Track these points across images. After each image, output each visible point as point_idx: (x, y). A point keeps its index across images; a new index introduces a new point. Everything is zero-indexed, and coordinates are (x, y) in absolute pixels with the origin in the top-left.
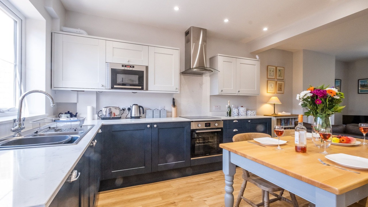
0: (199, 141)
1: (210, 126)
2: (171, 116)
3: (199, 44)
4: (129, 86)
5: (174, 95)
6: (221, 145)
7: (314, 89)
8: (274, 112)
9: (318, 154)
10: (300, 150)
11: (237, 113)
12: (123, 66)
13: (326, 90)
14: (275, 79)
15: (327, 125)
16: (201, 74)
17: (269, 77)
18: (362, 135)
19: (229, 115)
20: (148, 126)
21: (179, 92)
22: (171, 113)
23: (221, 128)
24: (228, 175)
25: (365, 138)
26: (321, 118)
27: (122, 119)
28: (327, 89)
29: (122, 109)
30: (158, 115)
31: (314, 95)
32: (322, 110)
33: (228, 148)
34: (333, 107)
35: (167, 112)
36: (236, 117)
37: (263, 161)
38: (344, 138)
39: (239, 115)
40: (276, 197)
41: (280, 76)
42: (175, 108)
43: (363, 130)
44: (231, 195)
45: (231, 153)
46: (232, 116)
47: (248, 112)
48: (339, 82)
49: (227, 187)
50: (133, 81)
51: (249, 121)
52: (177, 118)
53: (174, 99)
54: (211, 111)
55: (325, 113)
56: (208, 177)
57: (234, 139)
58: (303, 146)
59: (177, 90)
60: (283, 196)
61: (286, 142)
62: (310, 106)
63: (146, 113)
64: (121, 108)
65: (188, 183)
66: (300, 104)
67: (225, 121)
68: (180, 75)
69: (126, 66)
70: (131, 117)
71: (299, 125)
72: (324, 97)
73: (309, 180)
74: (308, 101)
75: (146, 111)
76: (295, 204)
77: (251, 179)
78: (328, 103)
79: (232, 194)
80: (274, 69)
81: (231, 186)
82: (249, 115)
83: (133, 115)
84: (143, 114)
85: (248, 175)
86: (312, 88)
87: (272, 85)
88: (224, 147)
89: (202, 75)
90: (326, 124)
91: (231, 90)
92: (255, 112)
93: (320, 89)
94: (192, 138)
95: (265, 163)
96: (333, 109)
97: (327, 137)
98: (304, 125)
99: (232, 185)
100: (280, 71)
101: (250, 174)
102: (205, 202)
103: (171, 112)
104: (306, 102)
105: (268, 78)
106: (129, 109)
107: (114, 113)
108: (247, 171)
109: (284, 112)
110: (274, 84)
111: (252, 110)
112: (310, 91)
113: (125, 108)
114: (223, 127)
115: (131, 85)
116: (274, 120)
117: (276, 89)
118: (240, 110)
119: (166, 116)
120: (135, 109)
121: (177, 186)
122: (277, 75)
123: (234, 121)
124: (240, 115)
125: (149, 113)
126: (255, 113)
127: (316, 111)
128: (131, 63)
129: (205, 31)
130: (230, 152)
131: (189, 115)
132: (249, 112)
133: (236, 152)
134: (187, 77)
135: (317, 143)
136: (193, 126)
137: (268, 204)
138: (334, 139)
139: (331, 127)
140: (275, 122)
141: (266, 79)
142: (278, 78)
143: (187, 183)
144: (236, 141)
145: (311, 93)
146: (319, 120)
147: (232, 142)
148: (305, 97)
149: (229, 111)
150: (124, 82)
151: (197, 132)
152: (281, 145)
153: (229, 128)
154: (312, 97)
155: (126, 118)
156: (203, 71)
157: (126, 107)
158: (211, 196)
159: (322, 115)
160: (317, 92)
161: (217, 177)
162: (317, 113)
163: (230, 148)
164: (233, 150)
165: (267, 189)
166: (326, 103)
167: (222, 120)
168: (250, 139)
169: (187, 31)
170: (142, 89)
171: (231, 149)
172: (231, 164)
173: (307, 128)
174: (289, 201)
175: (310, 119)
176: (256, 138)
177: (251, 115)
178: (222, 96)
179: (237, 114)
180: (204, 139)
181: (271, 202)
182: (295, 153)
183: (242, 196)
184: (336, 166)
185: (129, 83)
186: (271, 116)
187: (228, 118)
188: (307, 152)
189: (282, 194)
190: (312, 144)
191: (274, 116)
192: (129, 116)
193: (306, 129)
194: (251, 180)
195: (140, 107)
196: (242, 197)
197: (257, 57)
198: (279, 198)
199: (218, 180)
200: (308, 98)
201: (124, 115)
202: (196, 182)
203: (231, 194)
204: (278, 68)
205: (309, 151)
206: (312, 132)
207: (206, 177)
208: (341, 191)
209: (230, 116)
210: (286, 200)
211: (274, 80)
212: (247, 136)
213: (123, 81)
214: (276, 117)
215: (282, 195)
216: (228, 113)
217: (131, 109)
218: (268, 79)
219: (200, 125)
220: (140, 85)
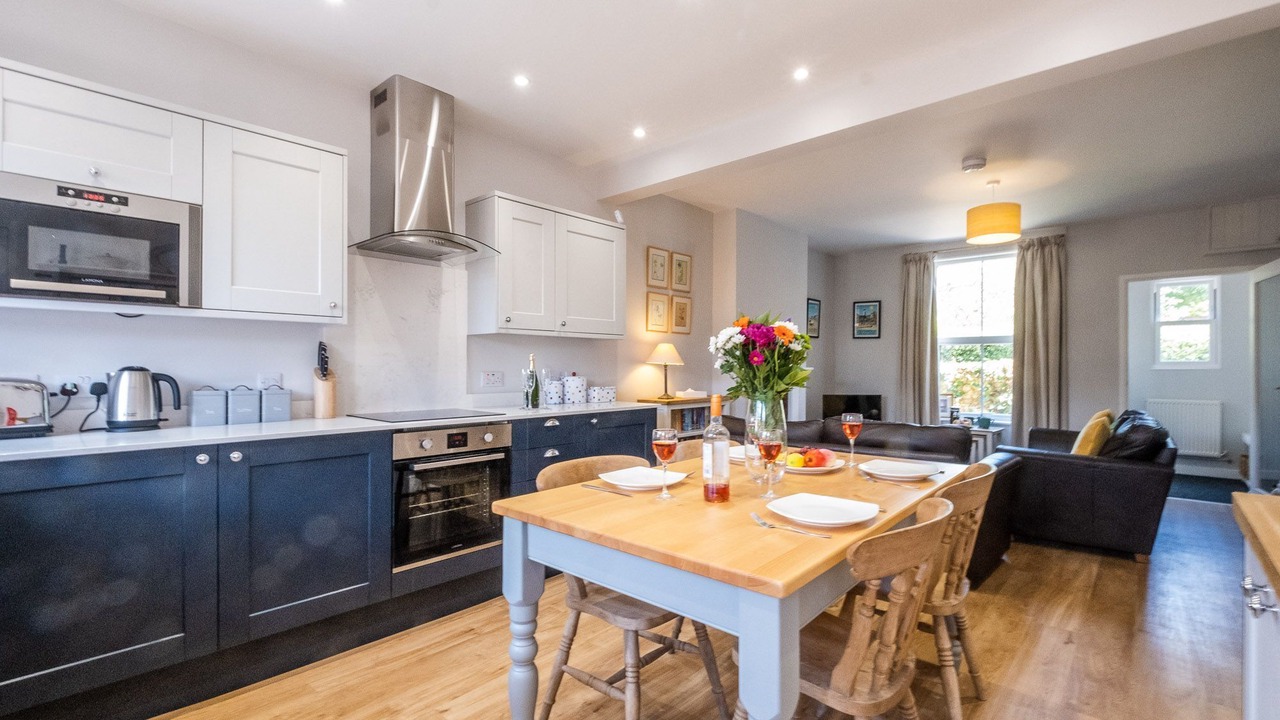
0: (428, 500)
1: (465, 445)
2: (312, 415)
3: (427, 147)
4: (101, 284)
5: (325, 329)
6: (499, 506)
7: (750, 322)
8: (666, 391)
9: (756, 501)
10: (715, 495)
11: (558, 395)
12: (62, 191)
13: (773, 328)
14: (666, 288)
15: (777, 422)
16: (434, 257)
17: (652, 282)
18: (846, 443)
19: (532, 403)
20: (203, 459)
21: (344, 321)
22: (310, 402)
23: (506, 450)
24: (520, 604)
25: (853, 451)
26: (765, 401)
27: (58, 434)
28: (777, 324)
29: (58, 391)
30: (251, 409)
31: (747, 339)
32: (767, 379)
33: (521, 513)
34: (789, 371)
35: (294, 397)
36: (556, 411)
37: (618, 537)
38: (813, 452)
39: (563, 402)
40: (661, 645)
41: (680, 280)
42: (330, 383)
43: (848, 431)
44: (529, 668)
45: (531, 528)
46: (540, 406)
47: (591, 391)
48: (816, 307)
49: (518, 643)
50: (121, 262)
51: (595, 421)
52: (337, 420)
53: (322, 348)
54: (470, 391)
55: (772, 388)
56: (453, 627)
57: (540, 482)
58: (722, 482)
59: (337, 312)
60: (682, 638)
61: (685, 475)
62: (740, 369)
63: (189, 404)
64: (55, 383)
65: (383, 663)
66: (717, 365)
67: (517, 425)
68: (349, 253)
69: (79, 194)
70: (109, 423)
71: (712, 423)
72: (769, 344)
73: (725, 572)
74: (734, 357)
75: (189, 396)
76: (706, 654)
77: (590, 602)
78: (777, 362)
79: (533, 664)
80: (667, 259)
81: (531, 637)
82: (596, 400)
83: (122, 416)
84: (178, 406)
85: (584, 590)
86: (745, 321)
87: (661, 307)
88: (508, 509)
89: (439, 260)
90: (774, 418)
91: (538, 317)
92: (611, 392)
93: (762, 325)
94: (400, 495)
95: (622, 542)
96: (787, 379)
97: (774, 453)
98: (724, 424)
99: (534, 632)
100: (679, 265)
101: (588, 589)
102: (445, 715)
103: (312, 399)
104: (731, 360)
105: (648, 286)
106: (100, 390)
107: (9, 409)
108: (579, 581)
109: (690, 390)
110: (666, 306)
111: (602, 386)
112: (739, 329)
113: (75, 386)
114: (510, 445)
115: (109, 281)
116: (664, 413)
117: (672, 318)
118: (567, 385)
119: (288, 416)
120: (130, 388)
121: (334, 684)
122: (674, 280)
123: (549, 424)
124: (567, 401)
125: (206, 405)
126: (612, 395)
127: (753, 384)
128: (109, 185)
129: (448, 101)
130: (525, 525)
131: (388, 408)
132: (595, 392)
133: (543, 523)
134: (379, 263)
135: (756, 473)
136: (403, 449)
137: (634, 669)
138: (791, 458)
139: (785, 427)
140: (668, 421)
141: (645, 289)
142: (675, 286)
143: (377, 665)
144: (547, 487)
145: (741, 333)
146: (761, 410)
147: (536, 490)
148: (729, 346)
149: (531, 391)
150: (71, 266)
151: (417, 467)
152: (670, 487)
153: (530, 449)
154: (745, 345)
155: (82, 431)
156: (443, 245)
157: (84, 375)
158: (465, 691)
159: (765, 393)
160: (754, 332)
161: (489, 622)
162: (755, 390)
163: (524, 511)
164: (534, 517)
165: (633, 624)
166: (774, 362)
167: (509, 422)
168: (591, 475)
169: (381, 91)
170: (172, 300)
171: (528, 515)
172: (529, 565)
173: (732, 434)
174: (693, 649)
175: (740, 407)
176: (606, 470)
177: (602, 402)
178: (509, 339)
179: (558, 400)
180: (446, 491)
181: (647, 663)
182: (703, 503)
183: (566, 664)
184: (789, 528)
185: (96, 274)
186: (655, 402)
187: (530, 413)
188: (731, 498)
189: (678, 631)
190: (746, 476)
191: (664, 404)
192: (100, 418)
193: (728, 433)
194: (591, 606)
195: (156, 378)
196: (564, 668)
197: (618, 214)
198: (669, 646)
199: (493, 631)
200: (735, 347)
201: (73, 416)
202: (413, 653)
203: (530, 663)
204: (675, 256)
205: (735, 496)
206: (746, 442)
207: (448, 630)
208: (788, 586)
209: (535, 405)
210: (686, 647)
211: (664, 291)
212: (582, 470)
213: (63, 259)
214: (668, 404)
215: (677, 637)
216: (530, 398)
217: (111, 388)
218: (651, 290)
219: (427, 444)
220: (158, 282)
